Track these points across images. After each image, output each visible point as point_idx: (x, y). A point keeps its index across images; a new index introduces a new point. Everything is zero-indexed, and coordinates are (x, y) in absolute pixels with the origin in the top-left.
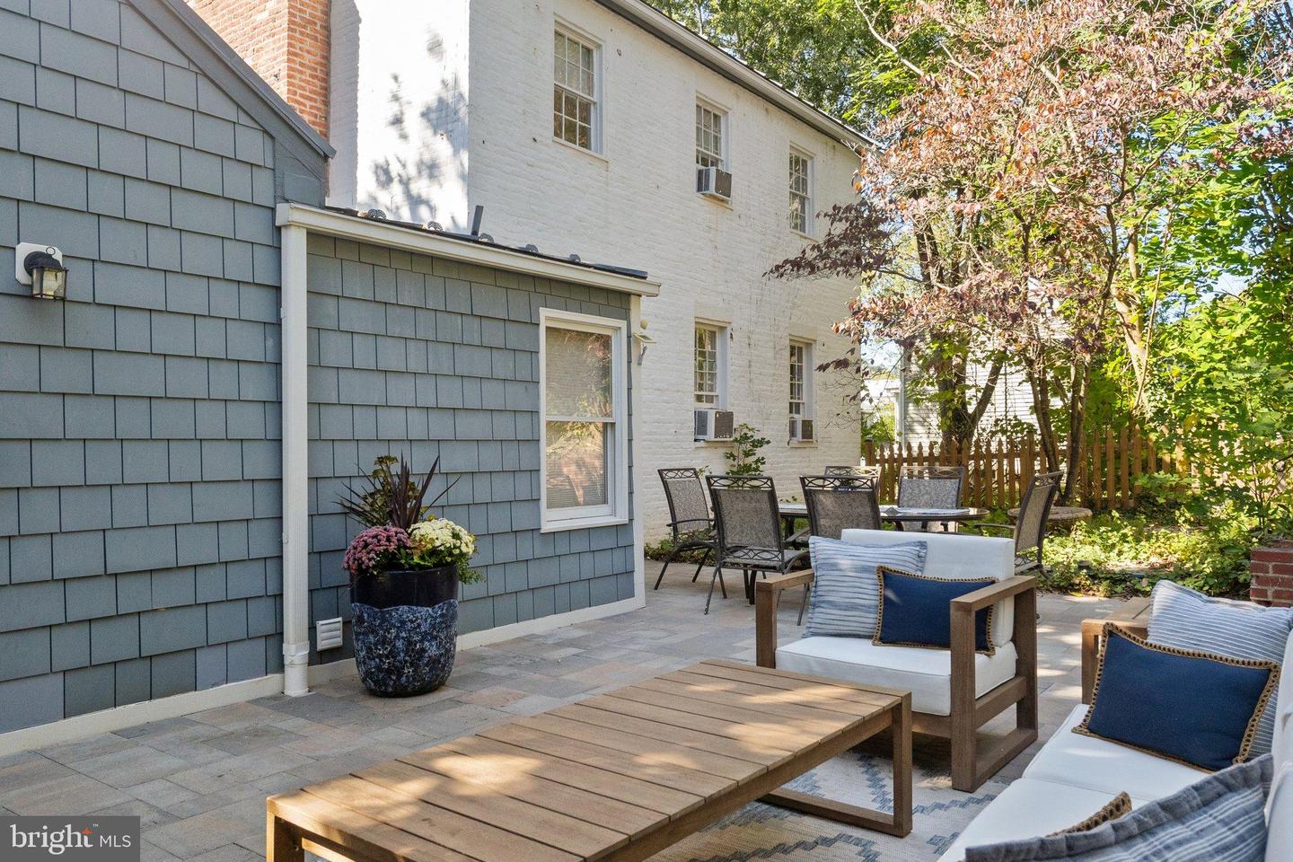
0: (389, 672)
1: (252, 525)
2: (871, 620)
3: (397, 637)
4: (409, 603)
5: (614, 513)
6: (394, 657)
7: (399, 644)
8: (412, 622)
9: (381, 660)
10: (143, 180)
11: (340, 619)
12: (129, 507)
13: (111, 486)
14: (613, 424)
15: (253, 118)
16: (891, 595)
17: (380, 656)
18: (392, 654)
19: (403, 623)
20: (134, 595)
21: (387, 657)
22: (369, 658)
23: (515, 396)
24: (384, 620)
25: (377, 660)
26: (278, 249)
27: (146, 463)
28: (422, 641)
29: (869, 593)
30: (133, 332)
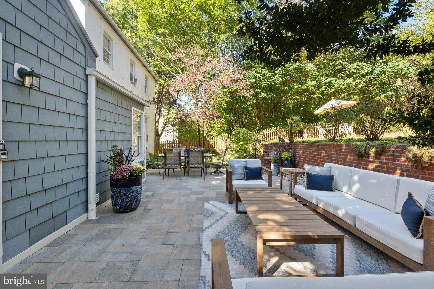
0: (129, 206)
1: (80, 168)
2: (243, 176)
3: (132, 195)
4: (135, 186)
5: (141, 158)
6: (131, 201)
7: (133, 197)
8: (136, 191)
9: (127, 203)
10: (53, 49)
11: (99, 194)
12: (49, 165)
13: (44, 158)
14: (141, 137)
15: (81, 39)
16: (247, 171)
17: (127, 202)
18: (131, 200)
19: (134, 191)
20: (51, 196)
21: (129, 201)
22: (122, 203)
23: (125, 129)
24: (128, 191)
25: (126, 203)
26: (87, 82)
27: (54, 149)
28: (138, 196)
29: (242, 171)
30: (50, 103)
